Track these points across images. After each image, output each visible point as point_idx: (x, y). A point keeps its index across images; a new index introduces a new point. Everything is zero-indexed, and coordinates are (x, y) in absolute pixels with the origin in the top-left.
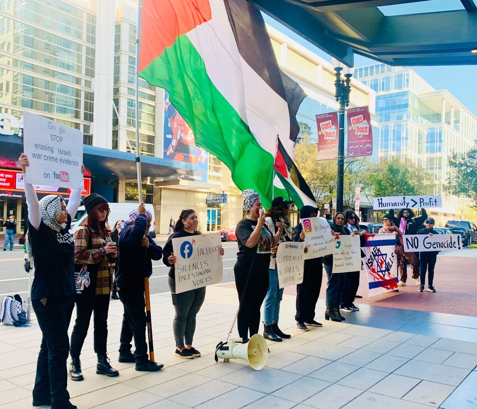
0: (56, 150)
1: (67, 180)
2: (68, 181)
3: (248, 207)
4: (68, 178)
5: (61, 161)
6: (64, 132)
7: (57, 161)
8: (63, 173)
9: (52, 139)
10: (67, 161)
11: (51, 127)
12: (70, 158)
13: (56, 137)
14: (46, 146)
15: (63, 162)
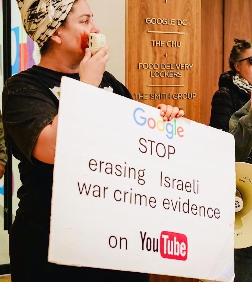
0: (152, 178)
1: (183, 255)
2: (184, 258)
3: (50, 27)
4: (186, 251)
5: (167, 206)
6: (181, 134)
7: (153, 205)
8: (171, 236)
9: (143, 149)
10: (186, 206)
11: (142, 121)
12: (194, 199)
13: (154, 145)
14: (123, 166)
15: (171, 208)
